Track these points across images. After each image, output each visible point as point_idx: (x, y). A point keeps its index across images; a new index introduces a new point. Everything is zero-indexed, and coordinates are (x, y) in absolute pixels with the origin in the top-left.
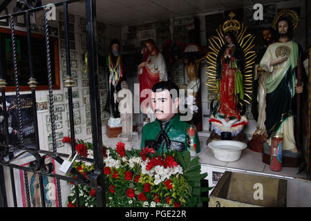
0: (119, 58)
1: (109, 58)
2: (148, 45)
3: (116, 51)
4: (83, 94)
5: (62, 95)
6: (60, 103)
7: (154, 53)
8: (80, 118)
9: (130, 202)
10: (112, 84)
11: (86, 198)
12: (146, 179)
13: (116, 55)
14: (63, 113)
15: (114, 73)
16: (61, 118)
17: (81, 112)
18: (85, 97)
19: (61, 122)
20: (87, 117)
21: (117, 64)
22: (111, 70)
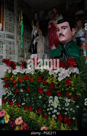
0: (38, 22)
1: (33, 22)
2: (54, 10)
3: (36, 17)
4: (17, 39)
5: (4, 35)
6: (3, 39)
7: (57, 15)
8: (14, 51)
9: (40, 97)
10: (33, 35)
11: (13, 96)
12: (52, 80)
13: (36, 19)
14: (4, 45)
15: (35, 28)
16: (2, 47)
17: (15, 48)
18: (18, 40)
19: (2, 50)
20: (18, 52)
21: (37, 24)
22: (33, 27)
